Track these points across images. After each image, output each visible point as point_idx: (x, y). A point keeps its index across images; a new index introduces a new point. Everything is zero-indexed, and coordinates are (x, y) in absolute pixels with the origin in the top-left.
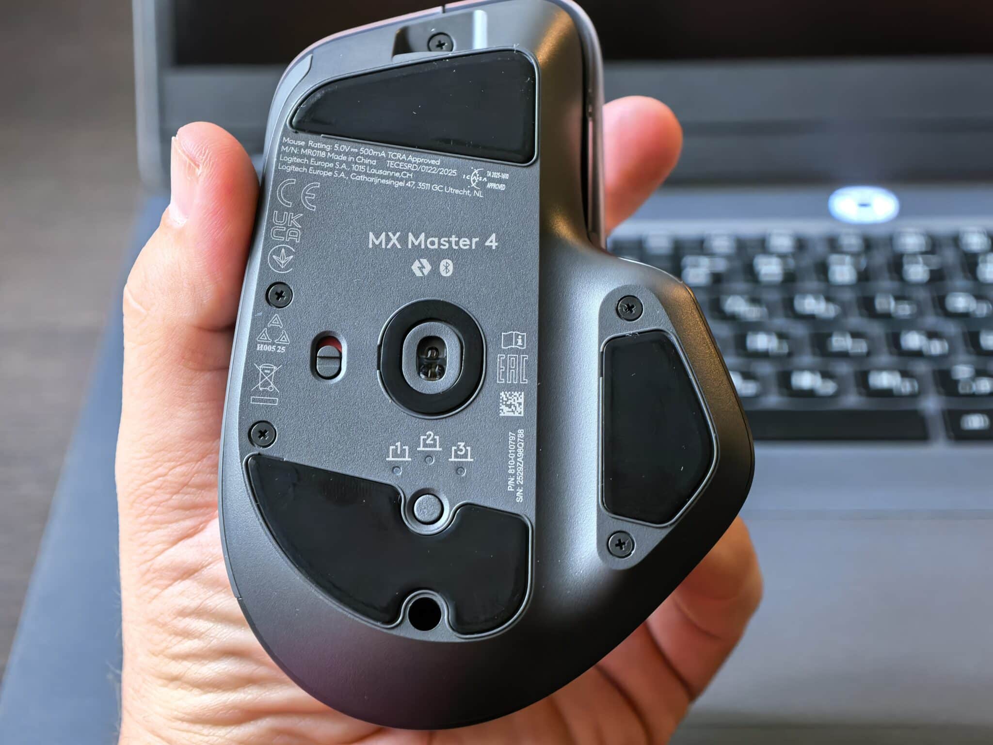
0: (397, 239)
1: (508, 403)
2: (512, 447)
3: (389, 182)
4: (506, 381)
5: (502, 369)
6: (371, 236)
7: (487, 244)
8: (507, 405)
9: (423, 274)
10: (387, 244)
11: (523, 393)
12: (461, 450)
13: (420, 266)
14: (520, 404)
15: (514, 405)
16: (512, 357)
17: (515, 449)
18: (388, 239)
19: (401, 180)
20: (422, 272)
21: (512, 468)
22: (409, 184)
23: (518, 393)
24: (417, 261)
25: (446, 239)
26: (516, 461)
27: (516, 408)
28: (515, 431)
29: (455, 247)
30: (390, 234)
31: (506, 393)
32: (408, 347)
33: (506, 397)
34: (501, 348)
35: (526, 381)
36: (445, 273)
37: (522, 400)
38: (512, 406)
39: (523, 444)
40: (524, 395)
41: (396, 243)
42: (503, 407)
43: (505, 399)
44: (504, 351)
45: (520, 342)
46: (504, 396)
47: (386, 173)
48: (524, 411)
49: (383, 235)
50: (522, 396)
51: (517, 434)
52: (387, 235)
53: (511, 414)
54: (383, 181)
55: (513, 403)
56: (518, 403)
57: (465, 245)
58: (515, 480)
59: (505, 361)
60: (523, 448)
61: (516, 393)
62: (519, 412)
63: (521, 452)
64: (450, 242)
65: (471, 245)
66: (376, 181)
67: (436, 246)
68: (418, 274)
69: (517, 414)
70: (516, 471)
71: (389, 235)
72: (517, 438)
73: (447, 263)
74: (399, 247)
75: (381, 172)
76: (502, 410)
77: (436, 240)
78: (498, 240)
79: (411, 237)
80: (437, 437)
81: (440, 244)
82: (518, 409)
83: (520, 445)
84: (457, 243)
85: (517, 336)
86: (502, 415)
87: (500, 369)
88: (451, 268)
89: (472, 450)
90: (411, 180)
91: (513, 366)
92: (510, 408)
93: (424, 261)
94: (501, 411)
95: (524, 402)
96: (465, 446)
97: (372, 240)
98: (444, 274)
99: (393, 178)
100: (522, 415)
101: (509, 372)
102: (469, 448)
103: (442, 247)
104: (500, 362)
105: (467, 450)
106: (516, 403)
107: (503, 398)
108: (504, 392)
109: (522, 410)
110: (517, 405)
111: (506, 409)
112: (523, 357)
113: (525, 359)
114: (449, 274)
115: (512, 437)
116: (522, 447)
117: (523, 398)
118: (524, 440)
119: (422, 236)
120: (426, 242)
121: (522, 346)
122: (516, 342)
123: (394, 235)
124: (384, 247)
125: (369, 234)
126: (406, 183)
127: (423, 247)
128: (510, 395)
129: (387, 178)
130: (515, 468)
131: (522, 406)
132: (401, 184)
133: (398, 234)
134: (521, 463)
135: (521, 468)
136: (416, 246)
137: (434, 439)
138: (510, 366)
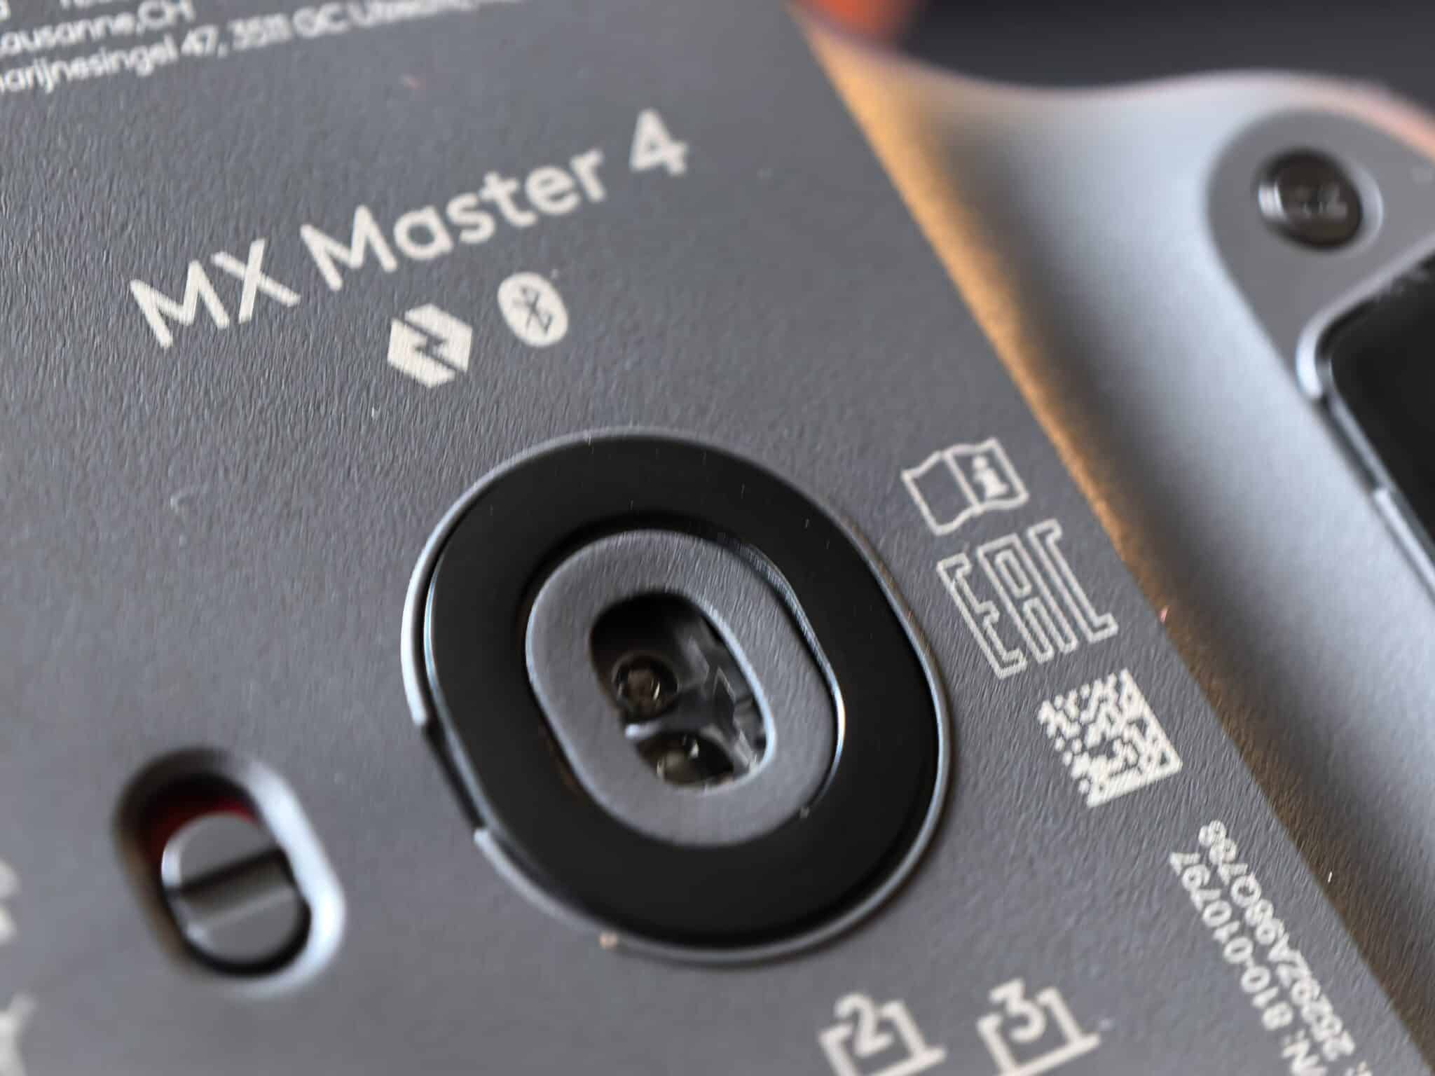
0: (266, 270)
1: (1093, 738)
2: (1218, 913)
3: (105, 64)
4: (1029, 655)
5: (987, 613)
6: (146, 297)
7: (642, 159)
8: (1094, 753)
9: (449, 366)
10: (232, 307)
11: (1125, 676)
12: (1023, 1021)
13: (418, 339)
14: (1141, 725)
15: (1120, 737)
16: (998, 551)
17: (1232, 920)
18: (229, 289)
19: (151, 38)
20: (441, 361)
21: (1272, 1003)
22: (192, 44)
23: (1104, 681)
24: (396, 327)
25: (468, 200)
26: (1272, 967)
27: (1135, 748)
28: (1189, 843)
29: (523, 219)
30: (223, 260)
31: (1059, 701)
32: (557, 679)
33: (1071, 721)
34: (930, 537)
35: (1104, 626)
36: (540, 331)
37: (1138, 706)
38: (1117, 746)
39: (1252, 882)
40: (1137, 680)
41: (270, 287)
42: (1081, 765)
43: (1071, 730)
44: (951, 544)
45: (993, 485)
46: (1060, 719)
47: (75, 32)
48: (1175, 744)
49: (196, 279)
50: (1129, 686)
51: (1204, 852)
52: (216, 275)
53: (1130, 782)
54: (79, 68)
55: (1111, 733)
56: (1130, 723)
57: (557, 197)
58: (1315, 1048)
59: (977, 580)
60: (1263, 896)
61: (1099, 689)
62: (1156, 758)
63: (1260, 913)
64: (490, 208)
65: (579, 189)
66: (49, 76)
67: (442, 243)
68: (431, 374)
69: (1153, 773)
70: (1296, 1009)
71: (221, 271)
72: (1214, 870)
73: (524, 291)
74: (287, 297)
75: (45, 37)
76: (1085, 777)
77: (428, 217)
78: (675, 131)
79: (317, 243)
80: (894, 1010)
81: (454, 230)
82: (1145, 747)
83: (1244, 891)
84: (521, 201)
85: (965, 463)
86: (1095, 799)
87: (979, 619)
88: (551, 302)
89: (1067, 997)
90: (194, 25)
91: (1020, 585)
92: (1111, 755)
93: (429, 317)
94: (1083, 786)
95: (1153, 707)
96: (1029, 995)
97: (162, 314)
98: (534, 336)
99: (114, 42)
100: (1175, 765)
101: (1022, 615)
102: (1050, 997)
103: (469, 237)
104: (960, 591)
105: (1047, 1011)
106: (1120, 727)
107: (1059, 730)
108: (1052, 701)
109: (1164, 744)
110: (1133, 733)
111: (1098, 769)
112: (1042, 537)
113: (1051, 540)
114: (559, 328)
115: (1193, 877)
116: (1258, 894)
117: (1137, 695)
118: (1246, 860)
119: (364, 224)
120: (389, 238)
121: (1011, 494)
122: (979, 490)
123: (243, 256)
124: (221, 319)
125: (131, 295)
126: (179, 43)
127: (389, 262)
128: (1082, 704)
129: (87, 48)
130: (1284, 996)
131: (1154, 728)
132: (164, 52)
133: (257, 250)
134: (1292, 964)
135: (1306, 988)
136: (358, 273)
137: (885, 1026)
138: (1008, 590)
